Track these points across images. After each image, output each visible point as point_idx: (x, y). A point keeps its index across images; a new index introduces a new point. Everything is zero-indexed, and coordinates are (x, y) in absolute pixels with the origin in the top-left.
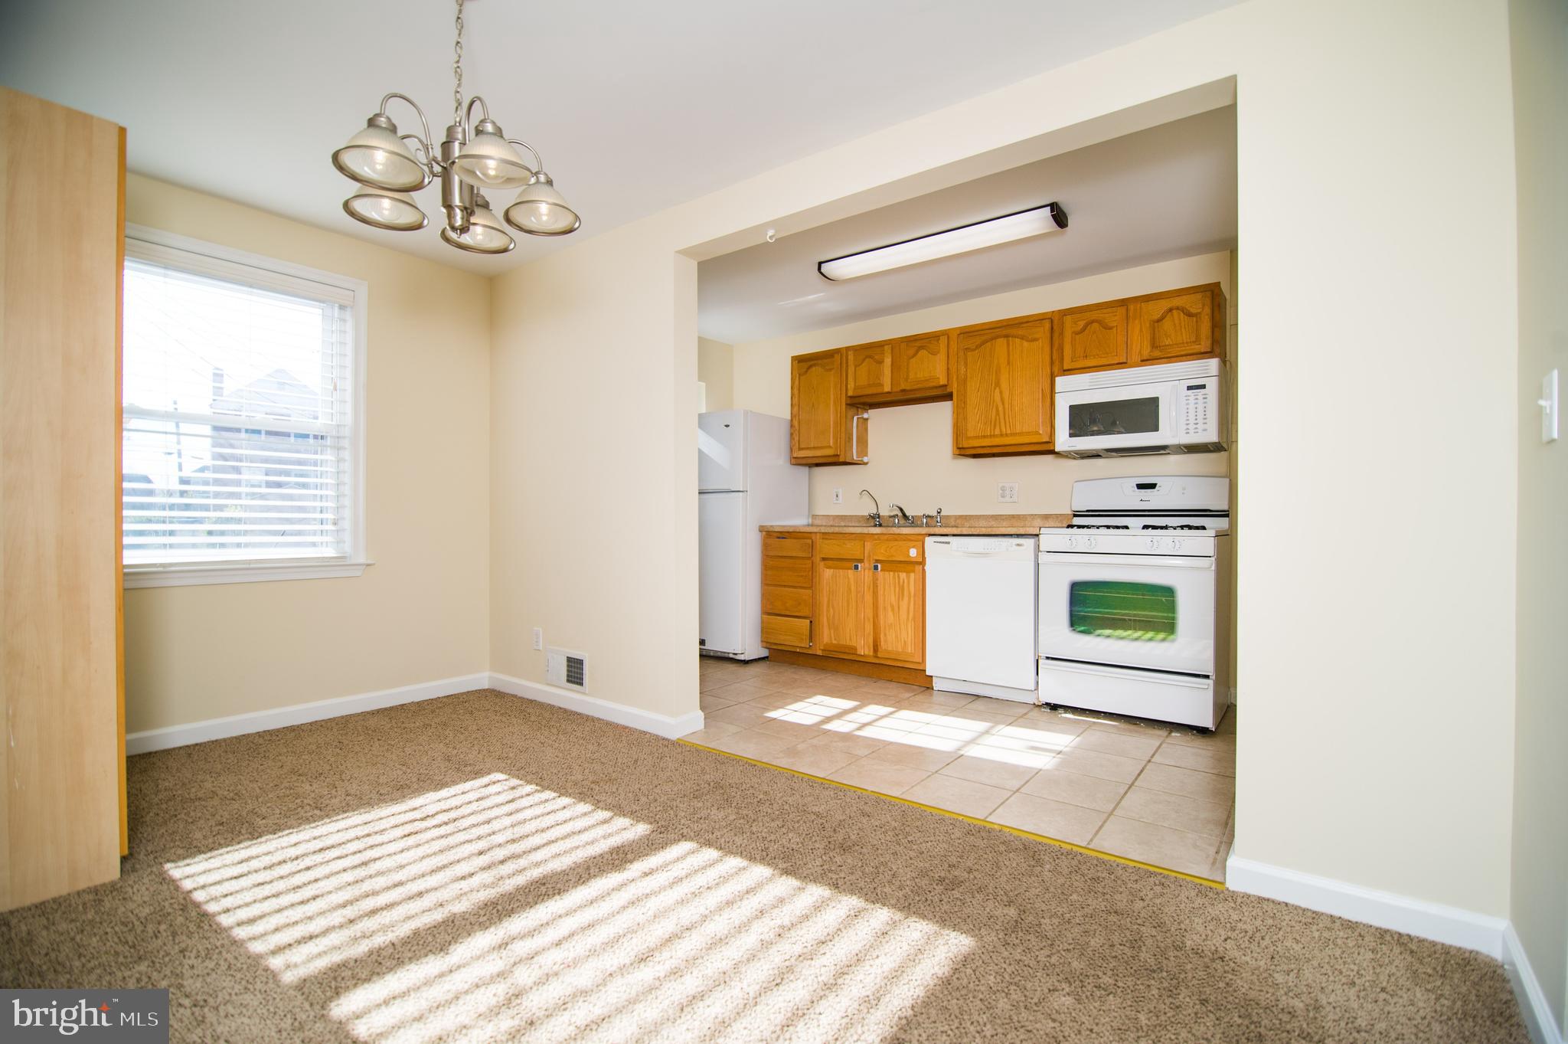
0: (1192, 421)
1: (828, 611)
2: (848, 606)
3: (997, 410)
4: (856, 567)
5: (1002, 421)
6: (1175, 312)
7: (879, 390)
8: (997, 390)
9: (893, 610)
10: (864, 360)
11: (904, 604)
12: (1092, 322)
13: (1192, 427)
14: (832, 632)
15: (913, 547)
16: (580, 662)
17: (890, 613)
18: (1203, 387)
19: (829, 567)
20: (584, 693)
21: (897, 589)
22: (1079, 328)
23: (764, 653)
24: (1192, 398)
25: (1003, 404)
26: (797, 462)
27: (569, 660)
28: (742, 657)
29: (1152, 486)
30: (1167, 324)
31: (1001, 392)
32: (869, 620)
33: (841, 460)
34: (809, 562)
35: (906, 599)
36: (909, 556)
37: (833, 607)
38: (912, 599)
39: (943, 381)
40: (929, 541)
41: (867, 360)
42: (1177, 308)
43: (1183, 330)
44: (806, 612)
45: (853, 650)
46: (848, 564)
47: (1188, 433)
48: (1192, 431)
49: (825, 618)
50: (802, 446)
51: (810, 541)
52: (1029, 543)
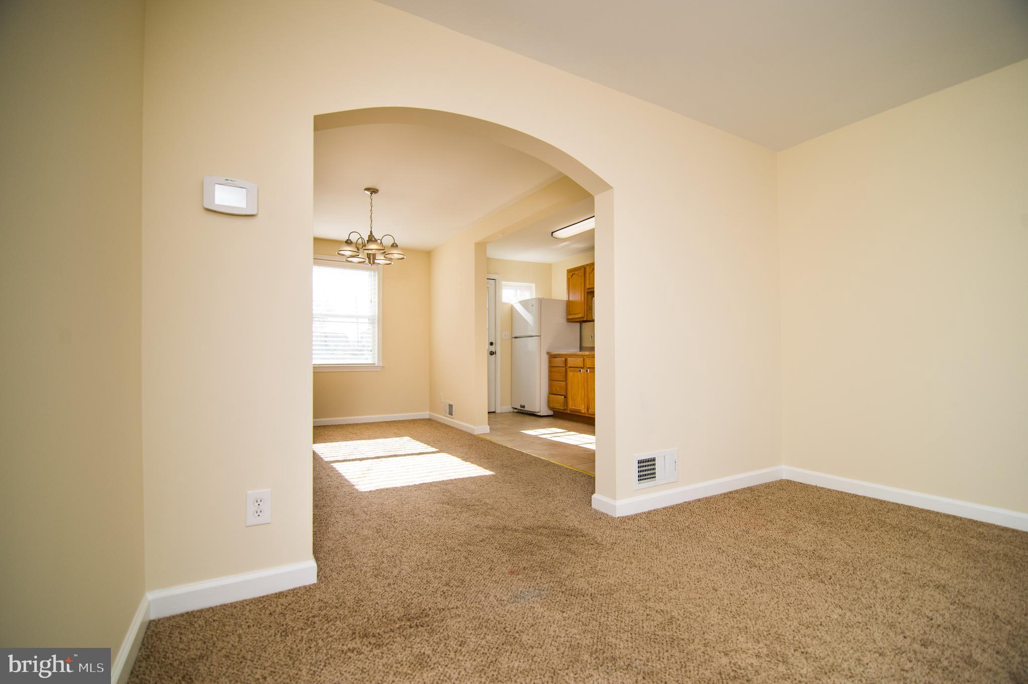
1: (571, 392)
4: (580, 371)
14: (573, 402)
16: (452, 405)
19: (571, 371)
20: (453, 419)
23: (551, 413)
26: (569, 321)
27: (449, 405)
28: (539, 414)
33: (585, 319)
34: (565, 369)
37: (573, 391)
44: (564, 393)
45: (579, 411)
49: (570, 396)
50: (570, 313)
51: (564, 359)
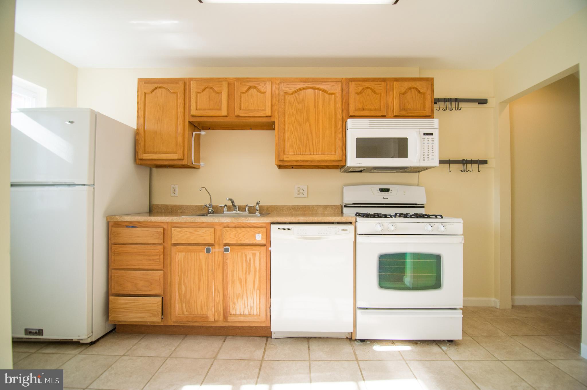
0: (426, 154)
1: (180, 288)
2: (199, 282)
3: (308, 137)
4: (208, 251)
5: (311, 143)
6: (413, 90)
7: (218, 113)
8: (307, 123)
9: (241, 282)
10: (204, 90)
11: (250, 278)
12: (367, 88)
13: (426, 156)
14: (184, 305)
15: (259, 232)
17: (238, 285)
18: (432, 134)
19: (181, 251)
21: (245, 266)
22: (359, 91)
24: (426, 140)
25: (311, 132)
26: (142, 163)
28: (88, 341)
29: (387, 190)
30: (408, 96)
31: (310, 125)
32: (219, 292)
33: (184, 163)
34: (162, 247)
35: (252, 273)
36: (255, 239)
37: (185, 284)
38: (257, 273)
39: (268, 112)
40: (274, 228)
41: (207, 90)
42: (414, 88)
43: (417, 102)
44: (158, 291)
45: (204, 319)
46: (200, 247)
47: (424, 160)
48: (426, 159)
49: (177, 294)
51: (161, 230)
52: (351, 227)
